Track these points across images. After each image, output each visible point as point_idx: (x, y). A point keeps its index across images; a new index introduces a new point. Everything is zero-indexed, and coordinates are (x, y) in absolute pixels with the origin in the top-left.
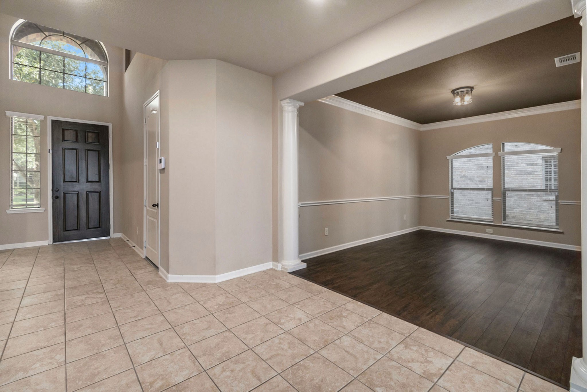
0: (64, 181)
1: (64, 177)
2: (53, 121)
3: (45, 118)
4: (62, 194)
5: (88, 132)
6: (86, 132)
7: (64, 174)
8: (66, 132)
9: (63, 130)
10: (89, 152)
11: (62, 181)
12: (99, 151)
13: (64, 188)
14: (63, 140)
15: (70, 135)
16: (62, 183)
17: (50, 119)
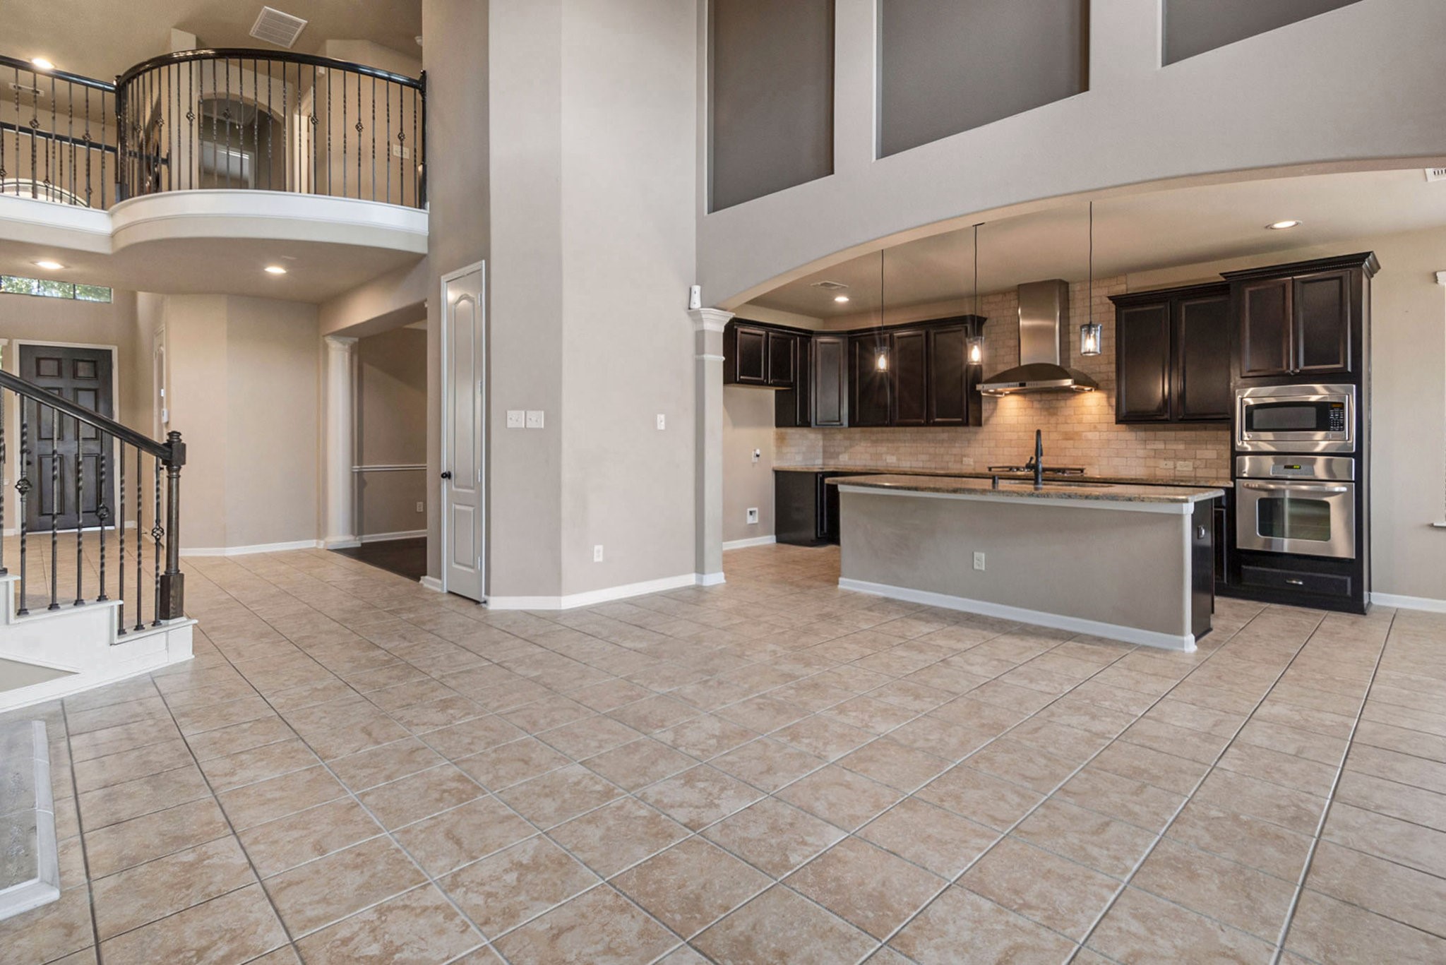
0: (40, 439)
1: (40, 432)
2: (21, 346)
3: (10, 343)
4: (36, 458)
5: (78, 360)
6: (75, 361)
7: (39, 428)
8: (43, 363)
9: (38, 360)
10: (80, 392)
11: (36, 437)
12: (96, 391)
13: (39, 448)
14: (38, 374)
15: (49, 367)
16: (36, 441)
17: (16, 343)
